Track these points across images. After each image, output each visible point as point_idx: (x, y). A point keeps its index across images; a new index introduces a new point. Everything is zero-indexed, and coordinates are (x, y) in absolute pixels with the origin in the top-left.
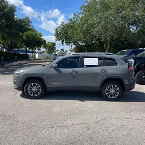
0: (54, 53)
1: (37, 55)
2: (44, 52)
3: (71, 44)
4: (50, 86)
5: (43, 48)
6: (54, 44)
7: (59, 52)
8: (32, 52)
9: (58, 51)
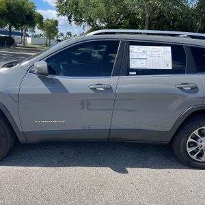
0: (56, 38)
1: (29, 40)
2: (41, 35)
3: (83, 23)
4: (26, 130)
5: (39, 28)
6: (56, 23)
7: (65, 36)
8: (21, 34)
9: (62, 34)
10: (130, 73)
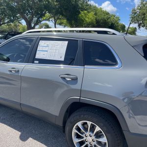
10: (35, 62)
